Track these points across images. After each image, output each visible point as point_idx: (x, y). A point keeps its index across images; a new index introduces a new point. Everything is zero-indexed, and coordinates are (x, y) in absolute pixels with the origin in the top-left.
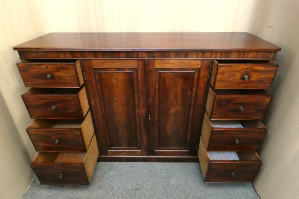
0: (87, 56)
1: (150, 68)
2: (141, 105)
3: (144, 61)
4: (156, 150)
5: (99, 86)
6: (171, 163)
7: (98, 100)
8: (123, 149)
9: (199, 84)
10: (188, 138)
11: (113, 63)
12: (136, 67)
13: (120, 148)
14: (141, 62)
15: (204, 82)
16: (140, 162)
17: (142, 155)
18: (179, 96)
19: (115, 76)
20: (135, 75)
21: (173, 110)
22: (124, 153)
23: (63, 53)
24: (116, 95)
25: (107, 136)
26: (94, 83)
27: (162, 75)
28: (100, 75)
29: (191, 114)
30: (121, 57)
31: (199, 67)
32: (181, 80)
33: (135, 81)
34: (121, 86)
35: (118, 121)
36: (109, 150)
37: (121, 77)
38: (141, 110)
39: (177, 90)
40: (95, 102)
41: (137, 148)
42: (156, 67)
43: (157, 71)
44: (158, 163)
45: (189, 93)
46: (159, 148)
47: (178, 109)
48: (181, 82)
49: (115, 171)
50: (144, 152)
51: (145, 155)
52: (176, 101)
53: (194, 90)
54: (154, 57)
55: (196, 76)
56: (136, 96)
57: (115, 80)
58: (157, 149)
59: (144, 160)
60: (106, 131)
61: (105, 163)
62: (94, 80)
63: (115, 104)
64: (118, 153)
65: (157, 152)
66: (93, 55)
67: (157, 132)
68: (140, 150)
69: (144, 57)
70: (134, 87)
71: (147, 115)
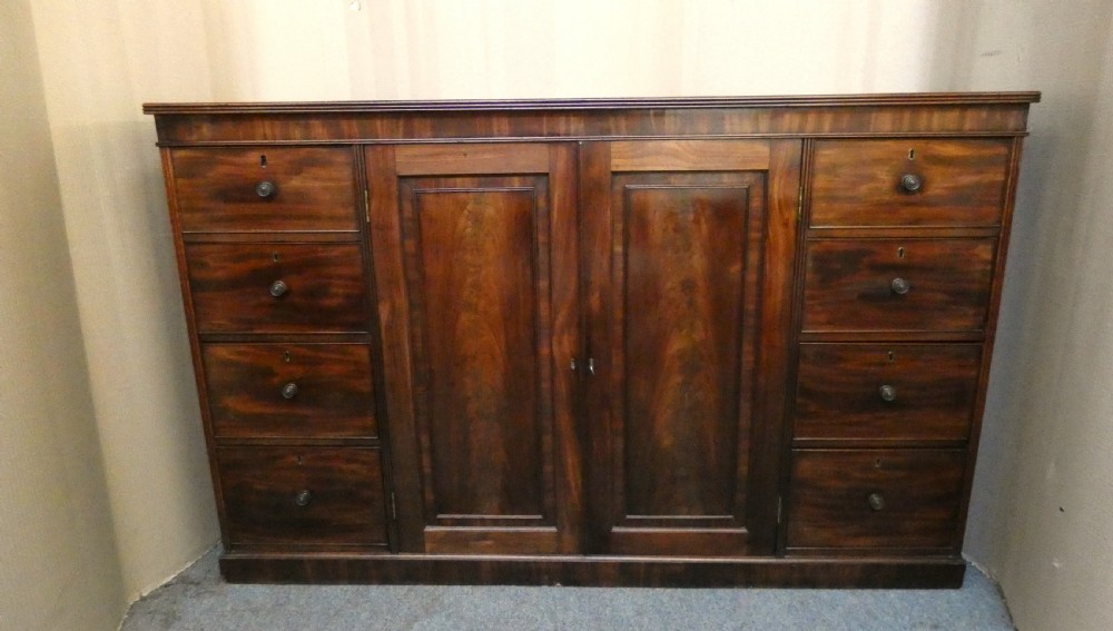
0: (380, 132)
1: (595, 171)
2: (560, 319)
3: (573, 146)
4: (616, 529)
5: (410, 245)
6: (680, 590)
7: (402, 301)
8: (483, 522)
9: (771, 234)
10: (743, 469)
11: (465, 155)
12: (545, 170)
13: (467, 516)
14: (563, 152)
15: (786, 224)
16: (551, 584)
17: (559, 552)
18: (701, 283)
19: (469, 207)
20: (542, 203)
21: (676, 345)
22: (489, 542)
23: (302, 122)
24: (469, 280)
25: (426, 460)
26: (396, 234)
27: (634, 197)
28: (417, 201)
29: (748, 359)
30: (496, 132)
31: (765, 166)
32: (703, 220)
33: (541, 224)
35: (470, 394)
36: (429, 529)
37: (494, 206)
38: (560, 343)
39: (690, 257)
40: (393, 311)
41: (540, 517)
42: (614, 169)
43: (618, 185)
44: (627, 590)
45: (735, 268)
46: (629, 517)
47: (699, 336)
48: (704, 227)
50: (568, 537)
51: (569, 554)
52: (691, 304)
53: (753, 257)
54: (609, 132)
55: (756, 203)
56: (543, 284)
57: (470, 223)
58: (617, 525)
59: (570, 576)
60: (425, 439)
61: (409, 591)
62: (395, 220)
63: (465, 319)
64: (462, 542)
65: (619, 534)
66: (401, 129)
67: (620, 444)
68: (553, 529)
69: (572, 131)
70: (538, 249)
71: (582, 361)
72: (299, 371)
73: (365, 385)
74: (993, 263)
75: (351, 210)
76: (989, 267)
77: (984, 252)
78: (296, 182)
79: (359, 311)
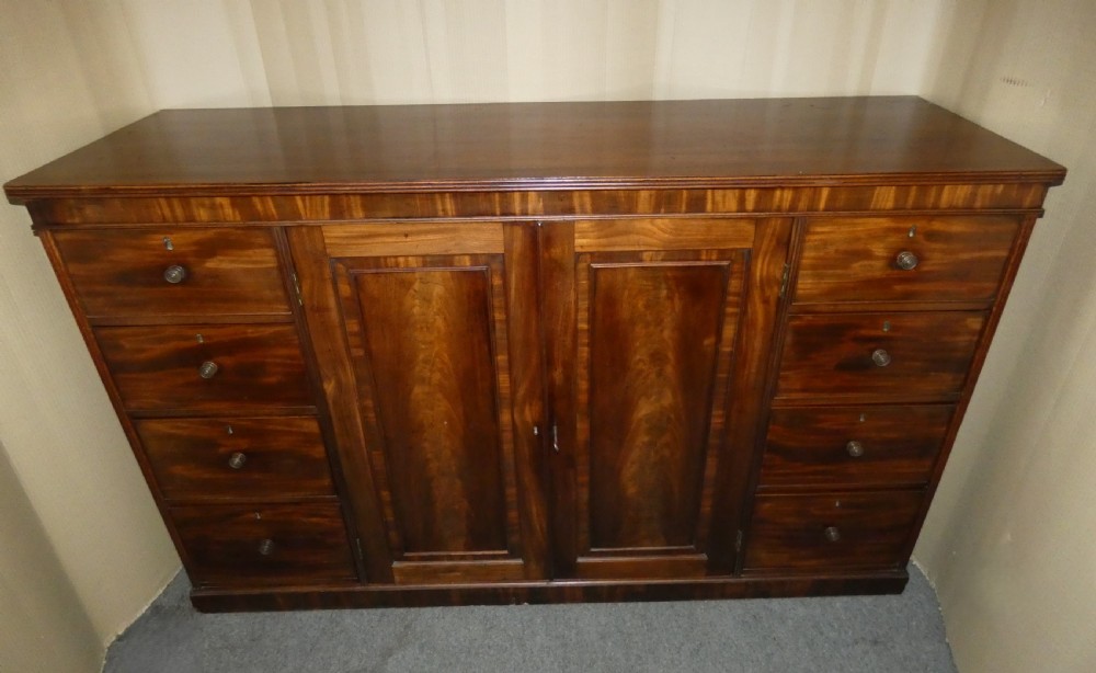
0: (303, 213)
1: (556, 252)
2: (521, 392)
3: (532, 228)
4: (580, 560)
5: (353, 326)
6: (640, 604)
7: (350, 377)
8: (451, 558)
9: (749, 310)
10: (707, 507)
11: (406, 236)
12: (500, 250)
13: (435, 553)
14: (519, 232)
15: (766, 301)
16: (518, 603)
17: (526, 579)
18: (671, 355)
19: (417, 286)
20: (497, 281)
21: (644, 409)
22: (458, 574)
23: (208, 203)
24: (421, 356)
25: (388, 511)
26: (334, 315)
27: (602, 277)
28: (357, 282)
29: (717, 420)
30: (441, 214)
31: (749, 245)
32: (677, 295)
33: (497, 302)
34: (440, 322)
35: (429, 456)
36: (396, 564)
37: (438, 286)
38: (522, 412)
39: (662, 331)
40: (339, 385)
41: (506, 552)
42: (578, 250)
43: (582, 266)
44: (590, 606)
45: (709, 342)
46: (593, 550)
47: (667, 402)
48: (678, 304)
49: (422, 648)
50: (533, 566)
51: (536, 579)
52: (660, 374)
53: (729, 331)
54: (571, 211)
55: (735, 279)
56: (502, 358)
57: (417, 302)
58: (582, 556)
59: (536, 597)
60: (385, 494)
61: (383, 615)
62: (332, 302)
63: (418, 391)
64: (433, 574)
65: (584, 564)
66: (327, 210)
67: (585, 492)
68: (520, 561)
69: (530, 211)
70: (494, 327)
71: (545, 428)
72: (244, 443)
73: (319, 452)
74: (981, 333)
75: (280, 293)
76: (975, 338)
77: (975, 323)
78: (211, 264)
79: (302, 387)
